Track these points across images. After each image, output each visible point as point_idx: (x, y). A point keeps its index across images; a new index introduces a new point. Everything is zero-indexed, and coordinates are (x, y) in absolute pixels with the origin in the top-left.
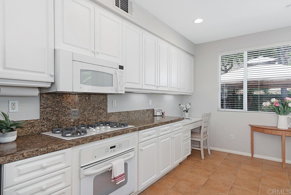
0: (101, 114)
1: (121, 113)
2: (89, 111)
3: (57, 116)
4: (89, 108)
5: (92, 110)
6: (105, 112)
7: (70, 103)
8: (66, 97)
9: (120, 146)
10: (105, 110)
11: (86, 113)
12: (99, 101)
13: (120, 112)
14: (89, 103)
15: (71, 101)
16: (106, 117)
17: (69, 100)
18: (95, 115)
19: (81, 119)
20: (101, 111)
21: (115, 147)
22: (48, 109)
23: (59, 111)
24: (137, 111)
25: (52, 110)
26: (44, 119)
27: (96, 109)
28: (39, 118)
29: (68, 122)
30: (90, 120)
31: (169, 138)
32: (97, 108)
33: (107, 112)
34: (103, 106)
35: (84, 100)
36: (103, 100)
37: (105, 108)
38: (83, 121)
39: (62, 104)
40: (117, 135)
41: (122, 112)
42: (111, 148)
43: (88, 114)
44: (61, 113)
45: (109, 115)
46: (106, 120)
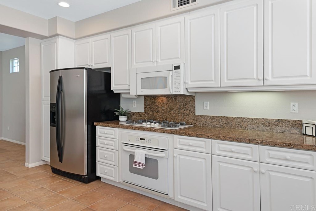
0: (187, 115)
1: (215, 118)
2: (176, 111)
3: (152, 112)
4: (175, 108)
5: (178, 110)
6: (191, 114)
7: (160, 103)
8: (158, 98)
9: (149, 141)
10: (192, 111)
11: (172, 112)
12: (185, 102)
13: (213, 117)
14: (175, 104)
15: (161, 102)
16: (193, 119)
17: (160, 101)
18: (181, 116)
19: (169, 117)
20: (188, 112)
21: (144, 139)
22: (148, 106)
23: (154, 109)
24: (249, 119)
25: (149, 108)
26: (146, 113)
27: (181, 110)
28: (144, 112)
29: (159, 117)
30: (176, 119)
31: (248, 169)
32: (183, 109)
33: (194, 114)
34: (189, 107)
35: (171, 101)
36: (190, 101)
37: (192, 110)
38: (170, 119)
39: (155, 103)
40: (145, 130)
41: (217, 117)
42: (141, 139)
43: (175, 113)
44: (154, 110)
45: (197, 117)
46: (193, 122)
